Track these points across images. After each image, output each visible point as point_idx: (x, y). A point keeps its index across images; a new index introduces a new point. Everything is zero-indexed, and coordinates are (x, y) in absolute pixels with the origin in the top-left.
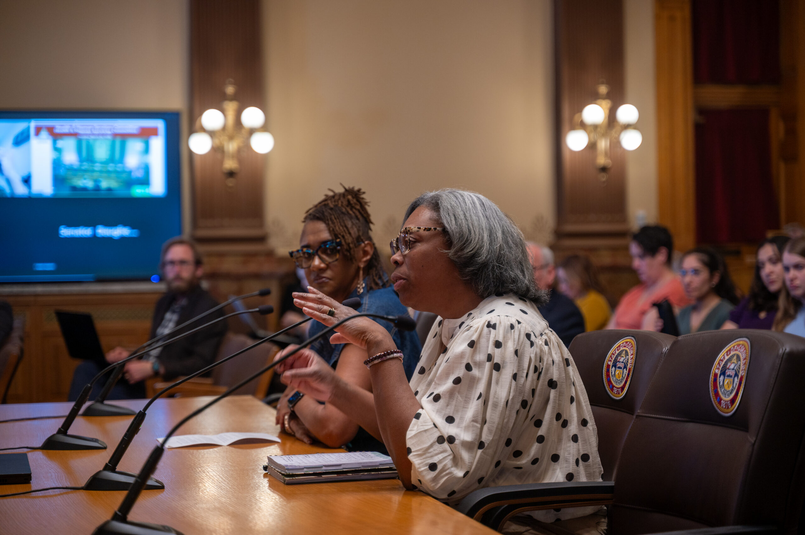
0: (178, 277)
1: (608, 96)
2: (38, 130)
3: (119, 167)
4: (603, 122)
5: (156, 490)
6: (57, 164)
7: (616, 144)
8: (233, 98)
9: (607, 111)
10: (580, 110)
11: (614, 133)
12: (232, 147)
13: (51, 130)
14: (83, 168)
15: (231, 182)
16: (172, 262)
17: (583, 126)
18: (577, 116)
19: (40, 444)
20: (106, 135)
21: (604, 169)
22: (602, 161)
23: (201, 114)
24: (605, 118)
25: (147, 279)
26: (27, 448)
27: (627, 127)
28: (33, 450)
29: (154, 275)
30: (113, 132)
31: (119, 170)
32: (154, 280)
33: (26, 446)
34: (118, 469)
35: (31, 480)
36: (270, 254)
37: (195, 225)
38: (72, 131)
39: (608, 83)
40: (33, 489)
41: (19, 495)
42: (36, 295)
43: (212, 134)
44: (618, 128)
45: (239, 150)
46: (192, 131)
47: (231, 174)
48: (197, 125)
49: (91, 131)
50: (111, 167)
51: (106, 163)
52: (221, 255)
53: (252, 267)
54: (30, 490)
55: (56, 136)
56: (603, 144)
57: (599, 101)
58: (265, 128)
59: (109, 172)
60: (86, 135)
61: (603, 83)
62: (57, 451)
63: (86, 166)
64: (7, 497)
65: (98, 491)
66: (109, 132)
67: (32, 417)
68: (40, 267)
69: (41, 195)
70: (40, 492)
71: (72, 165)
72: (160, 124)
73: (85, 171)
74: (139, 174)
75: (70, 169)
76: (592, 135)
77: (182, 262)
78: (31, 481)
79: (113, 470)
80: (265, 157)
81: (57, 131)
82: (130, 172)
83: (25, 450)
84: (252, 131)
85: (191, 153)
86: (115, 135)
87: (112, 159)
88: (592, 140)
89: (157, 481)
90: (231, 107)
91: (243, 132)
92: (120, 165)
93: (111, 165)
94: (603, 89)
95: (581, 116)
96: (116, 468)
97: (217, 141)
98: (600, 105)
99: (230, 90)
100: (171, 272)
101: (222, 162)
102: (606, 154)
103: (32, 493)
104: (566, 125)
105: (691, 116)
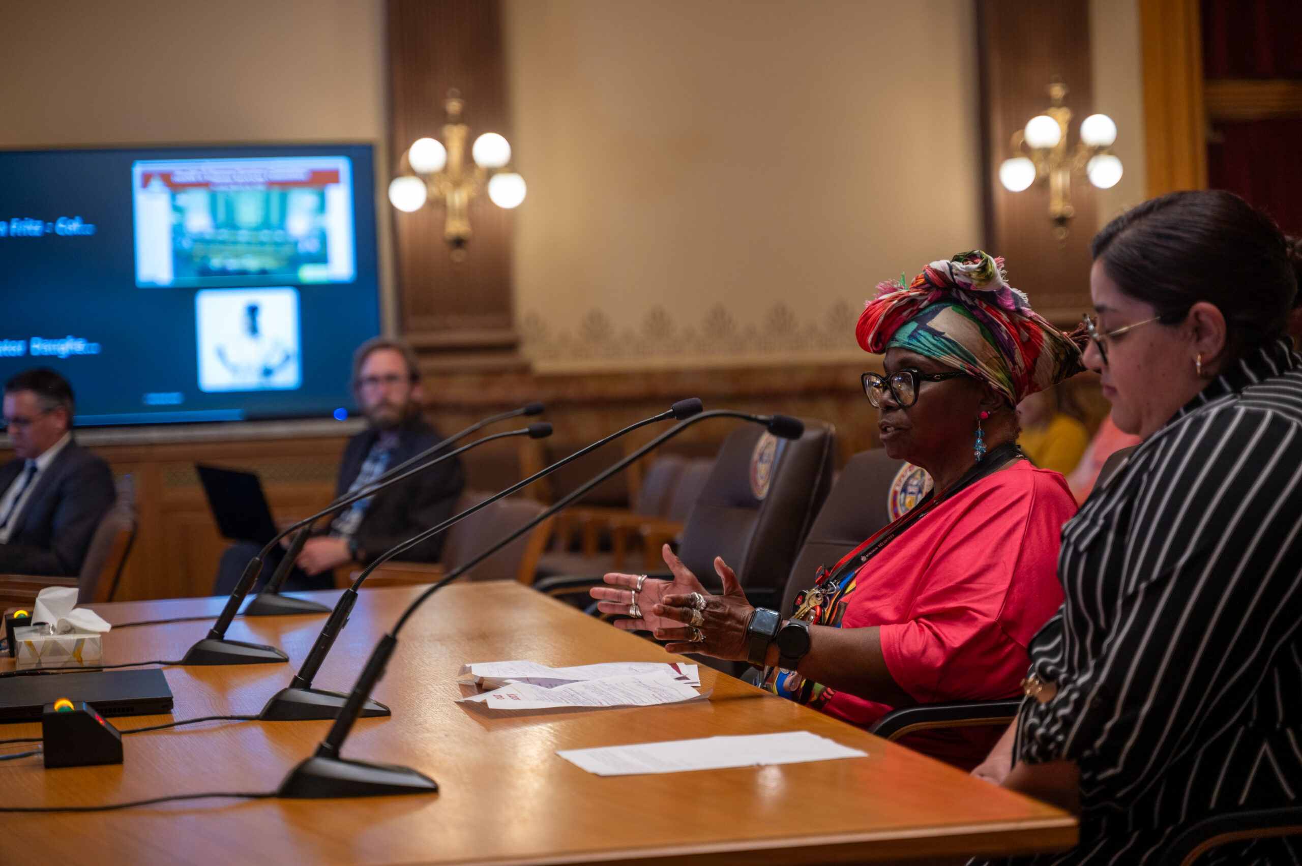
0: (385, 403)
1: (1066, 102)
2: (147, 179)
3: (278, 235)
4: (1060, 142)
5: (377, 718)
6: (178, 231)
7: (1081, 179)
8: (459, 120)
9: (1065, 127)
10: (1021, 125)
11: (1077, 162)
12: (458, 198)
13: (167, 179)
14: (220, 238)
15: (458, 256)
16: (374, 379)
17: (1026, 150)
18: (1016, 136)
19: (180, 657)
20: (257, 184)
21: (1062, 221)
22: (1058, 207)
23: (408, 147)
24: (1062, 137)
25: (327, 415)
26: (160, 663)
27: (1098, 150)
28: (169, 666)
29: (338, 408)
30: (267, 180)
31: (278, 239)
32: (338, 416)
33: (158, 659)
34: (315, 684)
35: (172, 708)
36: (524, 371)
37: (403, 327)
38: (200, 179)
39: (1065, 81)
40: (176, 721)
41: (155, 731)
42: (150, 445)
43: (426, 178)
44: (1083, 153)
45: (471, 204)
46: (393, 175)
47: (459, 242)
48: (402, 165)
49: (232, 178)
50: (265, 235)
51: (257, 229)
52: (445, 374)
53: (497, 392)
54: (171, 723)
55: (175, 187)
56: (1060, 180)
57: (1052, 110)
58: (511, 167)
59: (262, 244)
60: (224, 184)
61: (1057, 81)
62: (209, 667)
63: (225, 234)
64: (136, 733)
65: (283, 722)
66: (261, 180)
67: (162, 618)
68: (156, 399)
69: (153, 283)
70: (188, 725)
71: (202, 233)
72: (342, 165)
73: (223, 242)
74: (311, 246)
75: (201, 240)
76: (1041, 166)
77: (390, 378)
78: (172, 710)
79: (306, 686)
80: (512, 214)
81: (179, 178)
82: (296, 244)
83: (158, 666)
84: (490, 173)
85: (393, 210)
86: (271, 184)
87: (266, 224)
88: (1042, 173)
89: (378, 704)
90: (456, 134)
91: (477, 173)
92: (280, 232)
93: (266, 232)
94: (1057, 91)
95: (1023, 134)
96: (311, 685)
97: (435, 190)
98: (1054, 117)
99: (454, 106)
100: (371, 396)
101: (443, 224)
102: (1065, 197)
103: (176, 727)
104: (998, 150)
105: (1202, 132)
